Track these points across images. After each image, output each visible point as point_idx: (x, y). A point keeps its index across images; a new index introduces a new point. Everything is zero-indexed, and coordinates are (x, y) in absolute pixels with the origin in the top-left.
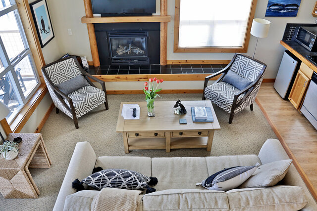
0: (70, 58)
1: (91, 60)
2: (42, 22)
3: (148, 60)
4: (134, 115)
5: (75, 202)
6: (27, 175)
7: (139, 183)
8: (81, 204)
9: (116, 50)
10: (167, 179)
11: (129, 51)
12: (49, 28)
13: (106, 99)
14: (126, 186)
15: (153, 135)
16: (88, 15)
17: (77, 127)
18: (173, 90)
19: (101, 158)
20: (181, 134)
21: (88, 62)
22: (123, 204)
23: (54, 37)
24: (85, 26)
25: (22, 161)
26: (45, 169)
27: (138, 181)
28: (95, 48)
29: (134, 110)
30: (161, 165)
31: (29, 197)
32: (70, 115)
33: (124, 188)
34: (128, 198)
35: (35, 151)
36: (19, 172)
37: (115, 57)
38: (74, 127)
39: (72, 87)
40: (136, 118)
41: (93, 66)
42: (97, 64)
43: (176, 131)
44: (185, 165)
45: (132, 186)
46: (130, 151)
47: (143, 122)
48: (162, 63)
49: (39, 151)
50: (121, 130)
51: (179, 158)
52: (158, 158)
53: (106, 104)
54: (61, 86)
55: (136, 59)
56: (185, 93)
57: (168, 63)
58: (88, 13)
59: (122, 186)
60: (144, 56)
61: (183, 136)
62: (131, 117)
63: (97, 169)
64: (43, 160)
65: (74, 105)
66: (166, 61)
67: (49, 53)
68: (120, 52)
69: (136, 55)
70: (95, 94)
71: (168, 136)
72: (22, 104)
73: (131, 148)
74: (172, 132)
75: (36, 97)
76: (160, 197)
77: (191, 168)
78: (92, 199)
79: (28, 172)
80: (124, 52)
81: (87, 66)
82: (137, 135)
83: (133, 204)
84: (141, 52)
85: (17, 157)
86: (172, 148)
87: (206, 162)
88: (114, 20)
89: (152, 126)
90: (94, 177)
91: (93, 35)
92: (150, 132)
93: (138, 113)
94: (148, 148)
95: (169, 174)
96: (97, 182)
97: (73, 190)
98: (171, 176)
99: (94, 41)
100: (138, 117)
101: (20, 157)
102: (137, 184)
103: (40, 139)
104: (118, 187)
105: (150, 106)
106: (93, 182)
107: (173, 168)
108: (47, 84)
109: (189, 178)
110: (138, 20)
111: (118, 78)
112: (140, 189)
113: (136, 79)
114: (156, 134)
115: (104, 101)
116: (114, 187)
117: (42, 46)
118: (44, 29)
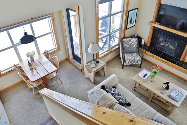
0: (135, 38)
1: (146, 42)
2: (131, 19)
3: (174, 54)
4: (144, 77)
5: (98, 91)
6: (94, 75)
7: (121, 100)
8: (99, 93)
9: (160, 42)
10: (134, 108)
11: (167, 45)
12: (134, 22)
13: (141, 63)
14: (116, 98)
15: (146, 89)
16: (153, 22)
17: (123, 68)
18: (178, 76)
19: (119, 85)
20: (158, 97)
21: (145, 42)
22: (109, 101)
23: (135, 25)
24: (150, 26)
25: (95, 69)
26: (102, 77)
27: (121, 99)
28: (150, 37)
29: (146, 74)
30: (137, 101)
31: (92, 82)
32: (122, 62)
33: (115, 98)
34: (112, 101)
35: (101, 69)
36: (92, 73)
37: (158, 45)
38: (122, 67)
39: (130, 51)
40: (144, 78)
41: (146, 45)
42: (148, 45)
43: (156, 94)
44: (146, 108)
45: (118, 99)
46: (134, 90)
47: (145, 81)
48: (181, 59)
49: (103, 69)
50: (134, 79)
51: (147, 104)
52: (139, 99)
53: (141, 65)
54: (125, 49)
55: (168, 51)
56: (185, 81)
57: (185, 61)
58: (154, 21)
59: (115, 97)
60: (173, 52)
61: (158, 98)
62: (142, 77)
63: (114, 87)
64: (103, 73)
65: (125, 59)
66: (184, 59)
67: (128, 33)
68: (162, 44)
69: (169, 49)
70: (137, 58)
71: (152, 94)
72: (108, 49)
73: (135, 89)
74: (154, 94)
75: (115, 48)
76: (121, 108)
77: (147, 111)
78: (103, 93)
79: (95, 74)
80: (164, 45)
81: (144, 44)
82: (140, 85)
83: (111, 103)
84: (173, 48)
85: (94, 67)
86: (152, 100)
87: (156, 114)
88: (164, 28)
89: (148, 86)
90: (109, 88)
91: (152, 31)
92: (145, 88)
93: (146, 77)
94: (142, 93)
95: (137, 107)
96: (109, 90)
97: (101, 88)
98: (137, 108)
99: (151, 34)
100: (145, 78)
101: (95, 68)
102: (120, 100)
103: (105, 65)
104: (114, 97)
105: (153, 76)
106: (108, 89)
107: (140, 106)
108: (121, 45)
109: (143, 114)
110: (176, 32)
111: (153, 56)
112: (119, 102)
113: (162, 61)
114: (147, 90)
115: (140, 63)
116: (113, 96)
117: (127, 29)
118: (131, 22)
